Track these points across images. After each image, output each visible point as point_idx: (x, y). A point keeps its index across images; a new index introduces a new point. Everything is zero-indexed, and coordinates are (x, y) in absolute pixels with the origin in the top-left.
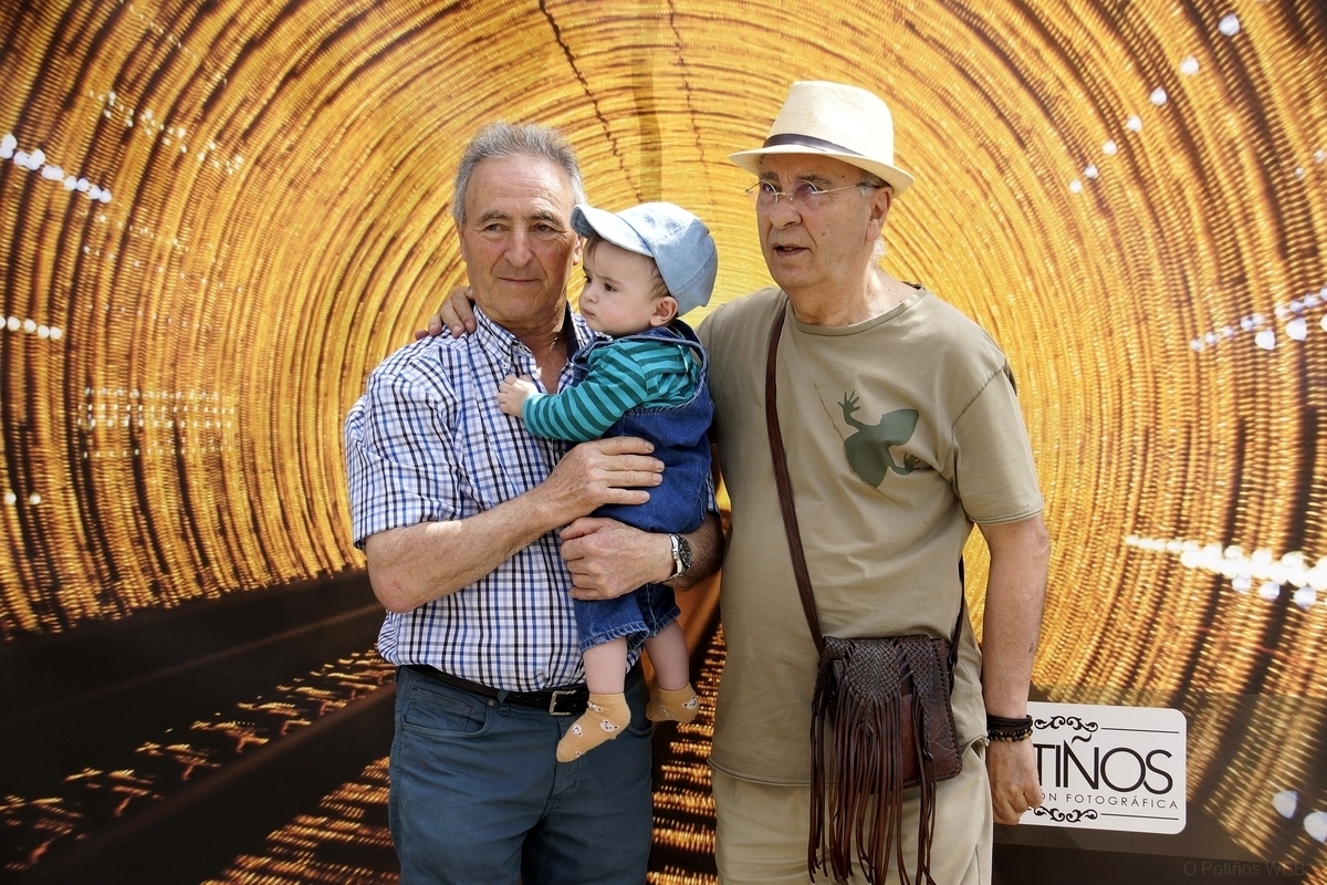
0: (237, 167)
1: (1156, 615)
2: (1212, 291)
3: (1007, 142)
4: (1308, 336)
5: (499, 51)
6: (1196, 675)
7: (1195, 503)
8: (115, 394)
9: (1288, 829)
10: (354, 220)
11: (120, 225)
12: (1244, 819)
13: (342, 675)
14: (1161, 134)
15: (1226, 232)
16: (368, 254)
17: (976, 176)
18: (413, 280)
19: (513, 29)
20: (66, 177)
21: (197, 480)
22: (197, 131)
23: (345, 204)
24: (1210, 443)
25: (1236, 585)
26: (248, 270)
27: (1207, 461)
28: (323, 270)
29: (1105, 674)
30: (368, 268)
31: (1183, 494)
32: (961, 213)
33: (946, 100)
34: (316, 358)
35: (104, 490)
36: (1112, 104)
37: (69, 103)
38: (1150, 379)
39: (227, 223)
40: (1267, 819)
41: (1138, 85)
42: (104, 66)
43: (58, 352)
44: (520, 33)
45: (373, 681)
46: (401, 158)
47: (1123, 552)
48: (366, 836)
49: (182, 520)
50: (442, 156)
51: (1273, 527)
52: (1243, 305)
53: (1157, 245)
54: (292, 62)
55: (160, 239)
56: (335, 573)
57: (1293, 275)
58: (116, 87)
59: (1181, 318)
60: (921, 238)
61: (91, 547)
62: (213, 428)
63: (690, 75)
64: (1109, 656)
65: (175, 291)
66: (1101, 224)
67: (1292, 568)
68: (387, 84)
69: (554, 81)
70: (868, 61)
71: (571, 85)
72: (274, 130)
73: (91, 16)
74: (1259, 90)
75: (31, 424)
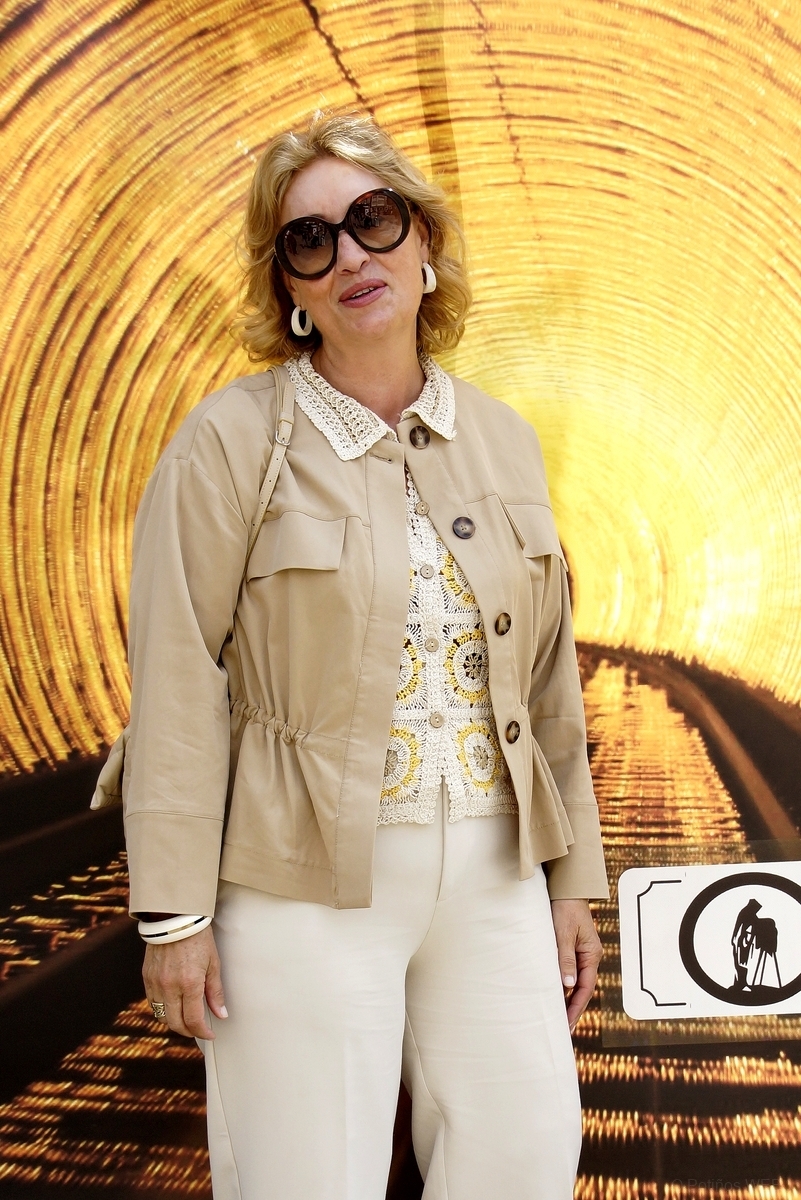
5: (232, 46)
10: (47, 288)
13: (76, 897)
16: (70, 334)
19: (252, 15)
23: (34, 265)
30: (73, 352)
44: (263, 21)
46: (108, 199)
48: (126, 1102)
50: (166, 195)
56: (58, 763)
63: (500, 66)
68: (82, 99)
69: (312, 84)
70: (734, 34)
71: (336, 89)
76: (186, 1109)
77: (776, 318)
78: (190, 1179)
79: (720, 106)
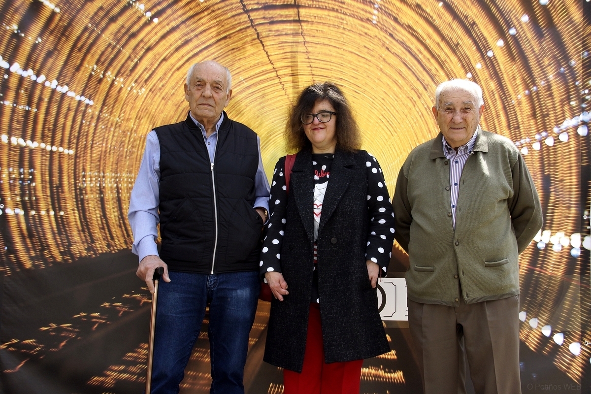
0: (143, 92)
3: (421, 88)
5: (241, 53)
8: (94, 174)
11: (97, 113)
17: (411, 99)
21: (125, 206)
22: (128, 79)
26: (146, 129)
32: (406, 111)
33: (400, 74)
35: (89, 210)
37: (78, 69)
39: (138, 112)
41: (463, 71)
42: (93, 56)
43: (72, 159)
44: (249, 47)
49: (119, 220)
54: (164, 56)
55: (112, 118)
58: (97, 63)
60: (393, 120)
61: (83, 231)
63: (311, 62)
65: (118, 137)
69: (262, 64)
70: (372, 59)
71: (268, 65)
72: (157, 79)
73: (88, 38)
74: (500, 75)
75: (61, 185)
77: (381, 132)
79: (369, 77)
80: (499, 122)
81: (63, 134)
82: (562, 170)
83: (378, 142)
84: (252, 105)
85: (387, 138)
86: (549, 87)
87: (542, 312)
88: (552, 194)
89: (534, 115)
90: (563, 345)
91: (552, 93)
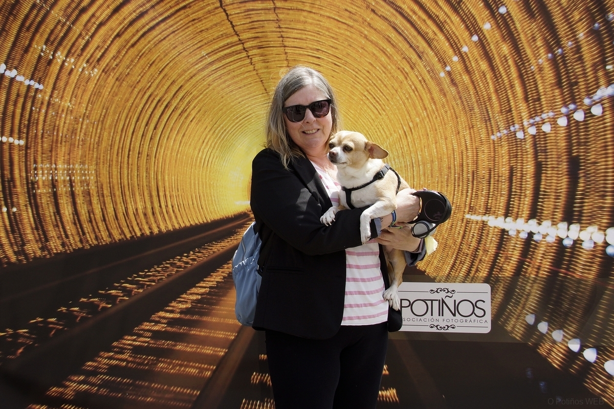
0: (95, 73)
1: (478, 246)
2: (498, 116)
3: (414, 57)
4: (537, 133)
5: (202, 24)
6: (495, 270)
7: (493, 201)
9: (531, 329)
10: (143, 94)
11: (47, 98)
12: (514, 326)
13: (140, 279)
14: (476, 53)
15: (503, 92)
16: (149, 107)
17: (402, 70)
18: (168, 117)
19: (209, 15)
20: (25, 80)
21: (80, 200)
22: (79, 60)
23: (139, 87)
24: (499, 176)
25: (510, 233)
26: (99, 114)
27: (498, 184)
28: (130, 114)
29: (458, 271)
30: (149, 112)
31: (489, 197)
32: (396, 85)
33: (389, 41)
34: (128, 150)
35: (42, 205)
36: (456, 41)
37: (26, 50)
38: (475, 151)
39: (91, 96)
40: (523, 326)
41: (466, 34)
42: (41, 35)
43: (22, 150)
44: (212, 17)
45: (154, 281)
46: (162, 68)
47: (465, 221)
48: (153, 344)
49: (74, 217)
50: (180, 66)
51: (525, 209)
52: (511, 121)
53: (476, 97)
54: (117, 31)
55: (63, 103)
56: (137, 237)
57: (531, 109)
58: (46, 43)
59: (487, 126)
60: (380, 96)
61: (37, 229)
62: (86, 179)
63: (283, 32)
64: (460, 263)
65: (69, 124)
66: (453, 89)
67: (532, 225)
68: (157, 38)
69: (225, 35)
70: (356, 25)
71: (233, 37)
72: (110, 58)
73: (37, 16)
74: (516, 35)
75: (12, 179)
76: (171, 347)
77: (366, 111)
78: (171, 369)
79: (351, 46)
80: (514, 93)
81: (13, 123)
82: (595, 151)
83: (363, 122)
84: (215, 84)
85: (373, 117)
86: (578, 49)
87: (568, 322)
88: (581, 180)
89: (559, 84)
90: (595, 362)
91: (582, 56)
